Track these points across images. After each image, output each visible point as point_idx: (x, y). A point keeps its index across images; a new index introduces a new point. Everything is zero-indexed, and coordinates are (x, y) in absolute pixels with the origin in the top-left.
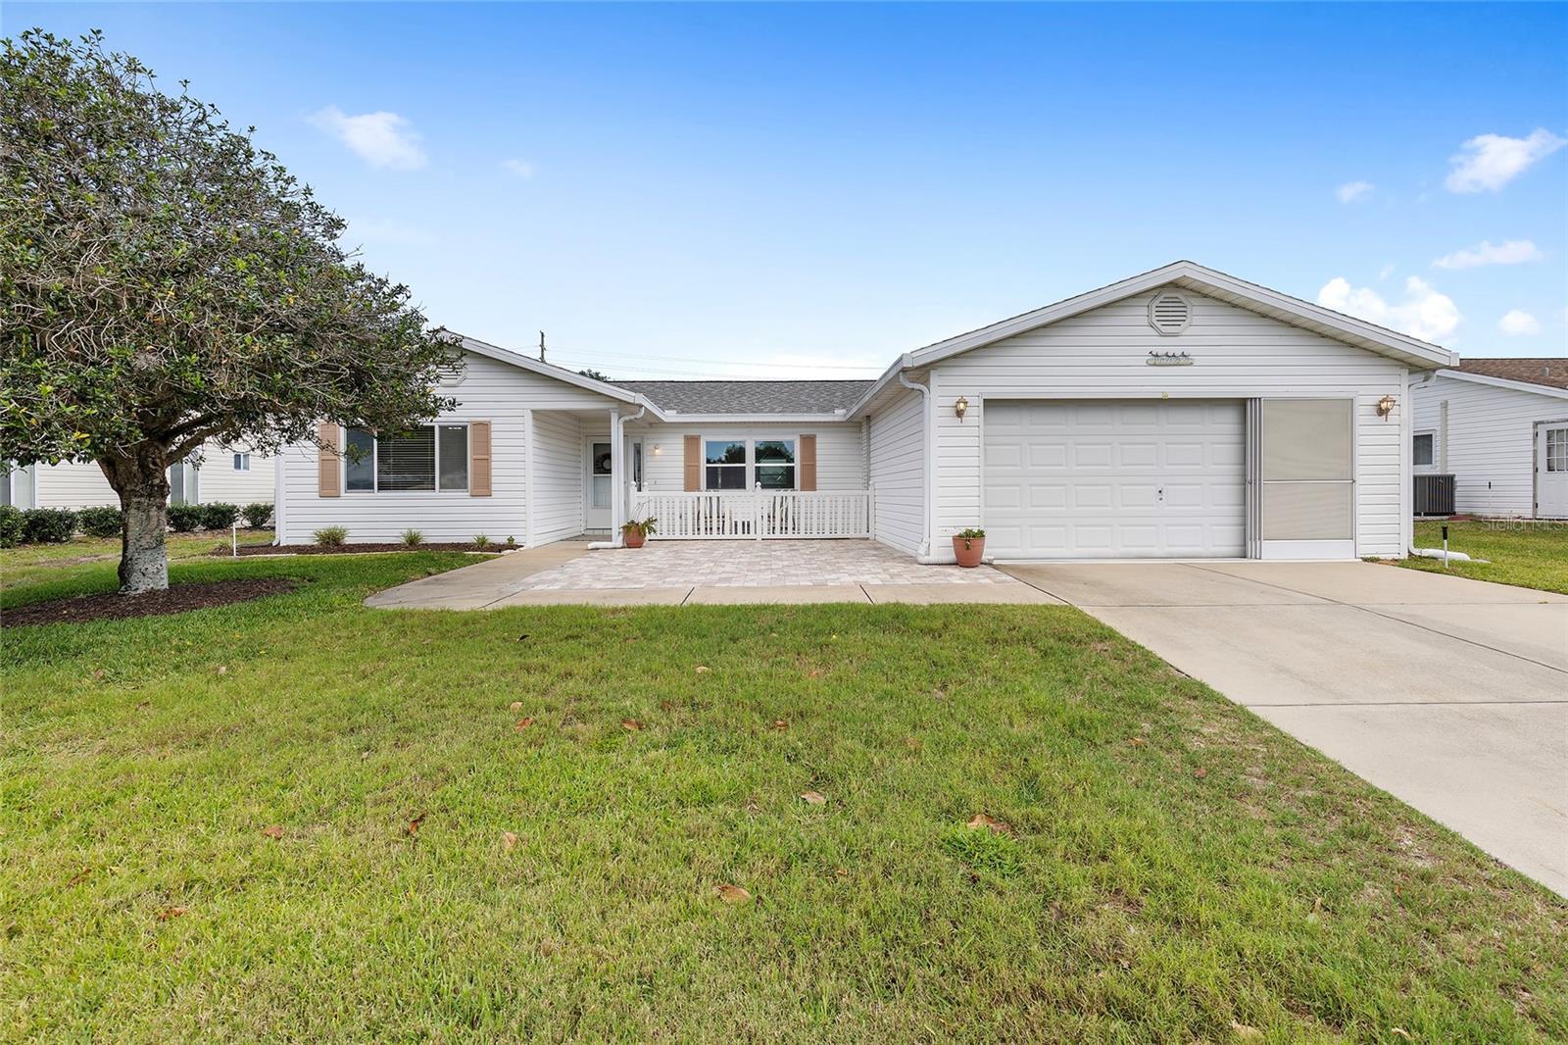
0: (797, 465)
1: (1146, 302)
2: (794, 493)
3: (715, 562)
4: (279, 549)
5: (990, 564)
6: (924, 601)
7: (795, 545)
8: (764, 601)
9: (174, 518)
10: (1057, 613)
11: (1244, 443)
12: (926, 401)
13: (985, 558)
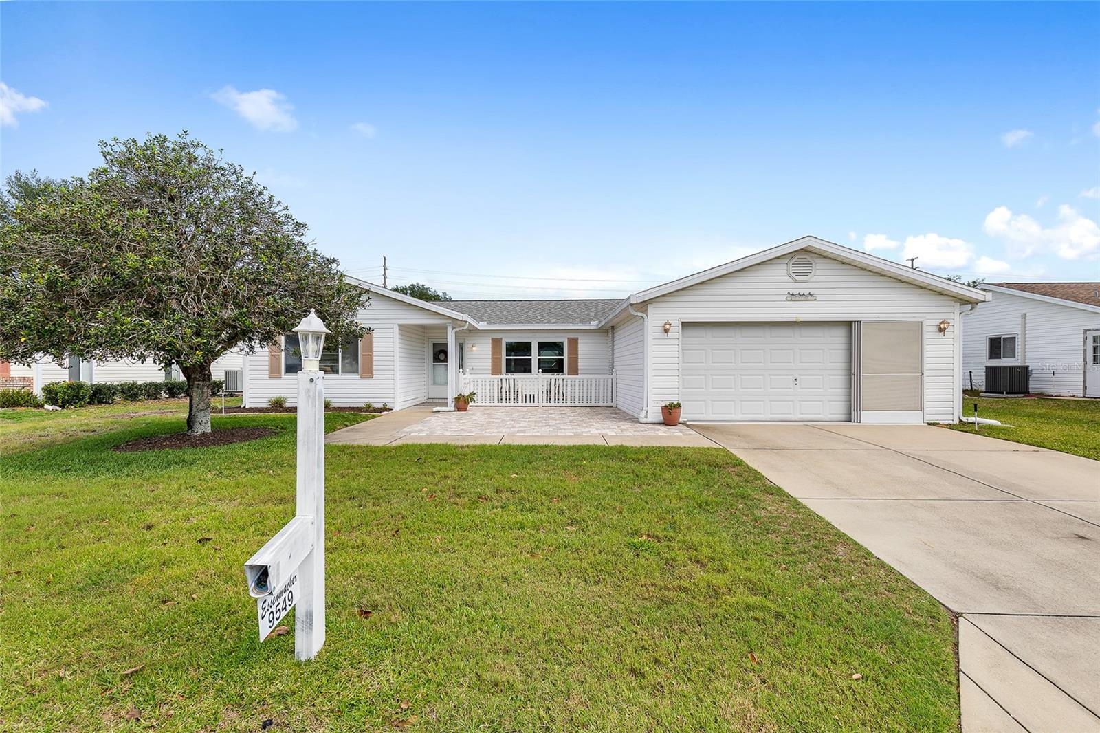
0: (565, 357)
1: (786, 261)
2: (563, 377)
3: (514, 421)
4: (245, 409)
5: (684, 424)
6: (637, 444)
7: (564, 411)
8: (546, 443)
9: (169, 389)
10: (714, 452)
11: (850, 349)
12: (646, 323)
13: (681, 420)
